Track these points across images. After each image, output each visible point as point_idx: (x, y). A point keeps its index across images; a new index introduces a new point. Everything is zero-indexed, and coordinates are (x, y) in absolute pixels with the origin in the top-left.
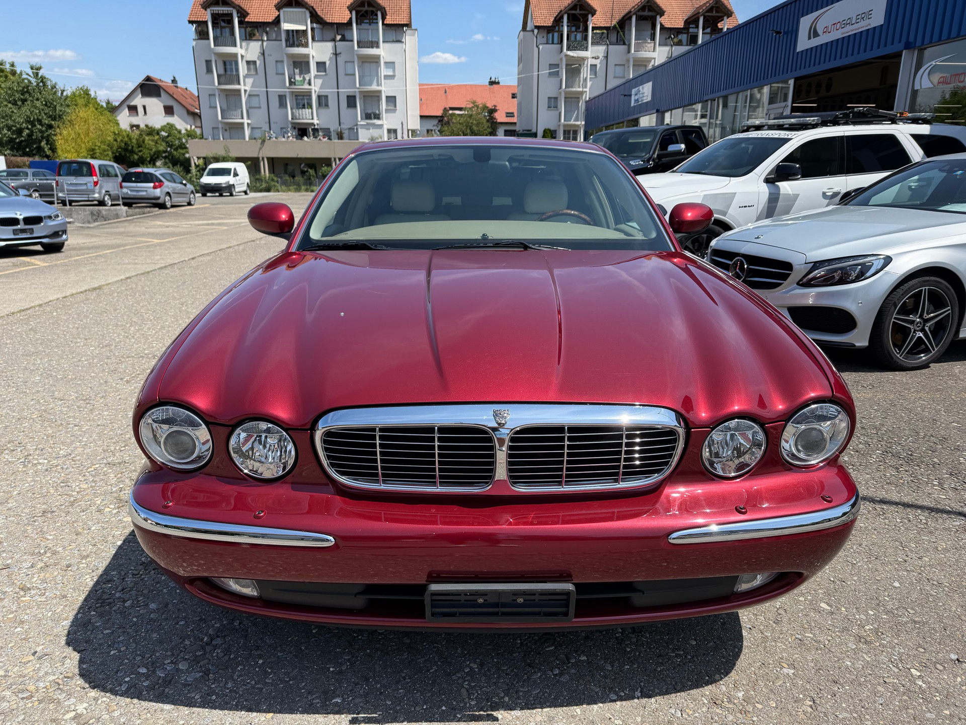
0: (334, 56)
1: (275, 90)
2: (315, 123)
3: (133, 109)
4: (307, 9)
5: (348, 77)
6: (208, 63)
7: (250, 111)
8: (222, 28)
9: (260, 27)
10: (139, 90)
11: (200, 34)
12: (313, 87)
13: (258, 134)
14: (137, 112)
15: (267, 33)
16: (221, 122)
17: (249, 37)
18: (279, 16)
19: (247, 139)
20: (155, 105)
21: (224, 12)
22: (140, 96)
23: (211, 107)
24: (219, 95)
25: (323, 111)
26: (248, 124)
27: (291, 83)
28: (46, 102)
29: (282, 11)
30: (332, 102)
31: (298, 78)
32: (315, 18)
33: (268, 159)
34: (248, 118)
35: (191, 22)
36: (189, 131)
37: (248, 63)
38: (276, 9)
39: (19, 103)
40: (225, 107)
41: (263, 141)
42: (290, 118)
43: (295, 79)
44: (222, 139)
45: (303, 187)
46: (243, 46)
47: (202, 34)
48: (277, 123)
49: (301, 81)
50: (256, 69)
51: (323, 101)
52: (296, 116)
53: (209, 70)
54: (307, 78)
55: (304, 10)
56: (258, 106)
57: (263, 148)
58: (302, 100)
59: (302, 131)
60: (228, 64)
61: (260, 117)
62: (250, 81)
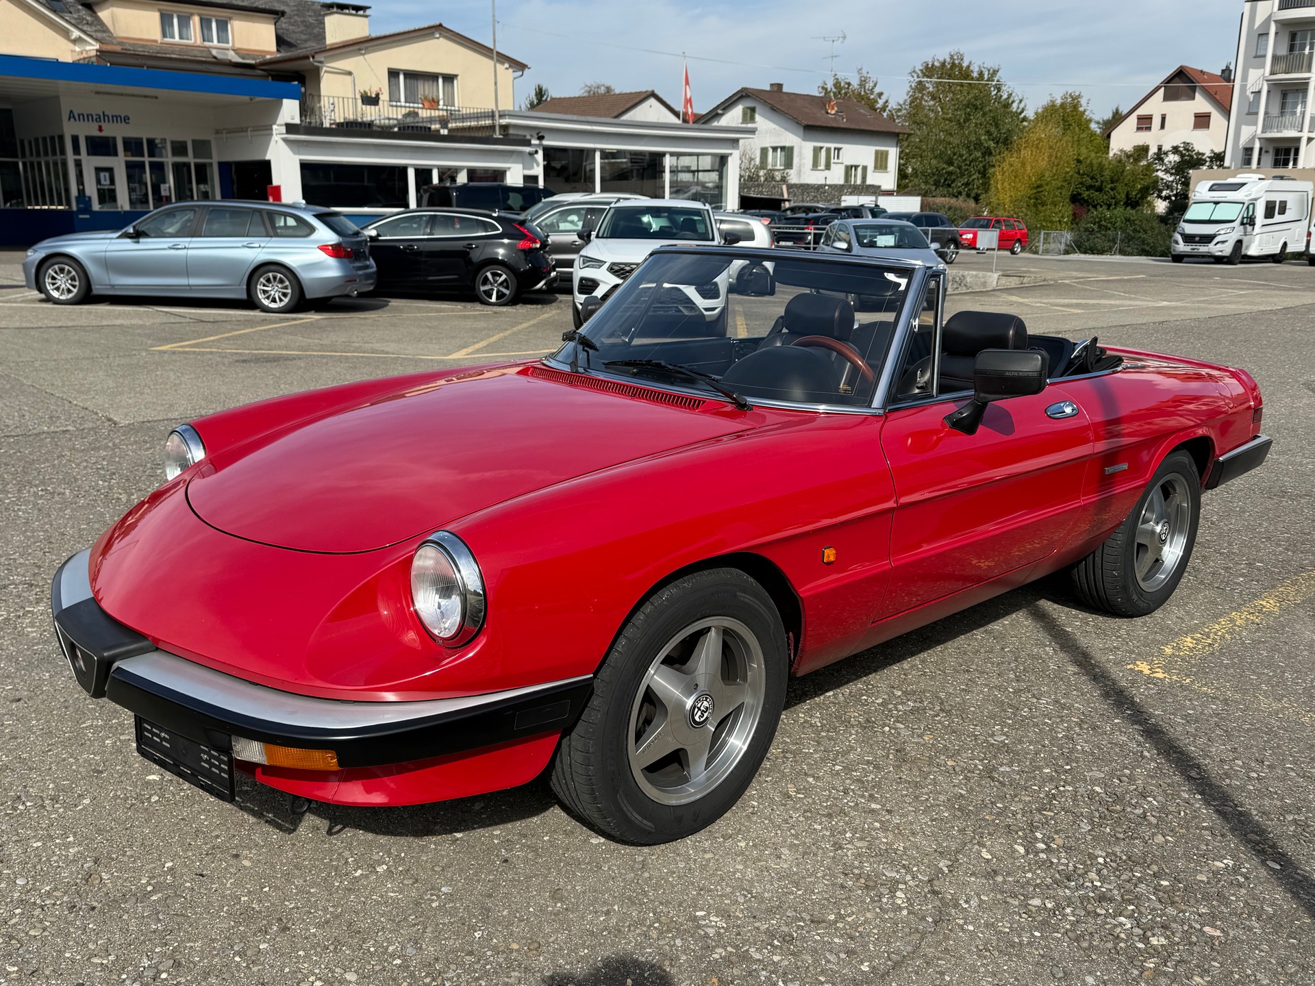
3: (1145, 121)
6: (1263, 38)
10: (1162, 89)
14: (1150, 126)
16: (1260, 139)
19: (1301, 165)
20: (1181, 113)
22: (1162, 98)
23: (1249, 113)
24: (1269, 91)
26: (1309, 140)
40: (1273, 112)
44: (1254, 166)
60: (1298, 38)
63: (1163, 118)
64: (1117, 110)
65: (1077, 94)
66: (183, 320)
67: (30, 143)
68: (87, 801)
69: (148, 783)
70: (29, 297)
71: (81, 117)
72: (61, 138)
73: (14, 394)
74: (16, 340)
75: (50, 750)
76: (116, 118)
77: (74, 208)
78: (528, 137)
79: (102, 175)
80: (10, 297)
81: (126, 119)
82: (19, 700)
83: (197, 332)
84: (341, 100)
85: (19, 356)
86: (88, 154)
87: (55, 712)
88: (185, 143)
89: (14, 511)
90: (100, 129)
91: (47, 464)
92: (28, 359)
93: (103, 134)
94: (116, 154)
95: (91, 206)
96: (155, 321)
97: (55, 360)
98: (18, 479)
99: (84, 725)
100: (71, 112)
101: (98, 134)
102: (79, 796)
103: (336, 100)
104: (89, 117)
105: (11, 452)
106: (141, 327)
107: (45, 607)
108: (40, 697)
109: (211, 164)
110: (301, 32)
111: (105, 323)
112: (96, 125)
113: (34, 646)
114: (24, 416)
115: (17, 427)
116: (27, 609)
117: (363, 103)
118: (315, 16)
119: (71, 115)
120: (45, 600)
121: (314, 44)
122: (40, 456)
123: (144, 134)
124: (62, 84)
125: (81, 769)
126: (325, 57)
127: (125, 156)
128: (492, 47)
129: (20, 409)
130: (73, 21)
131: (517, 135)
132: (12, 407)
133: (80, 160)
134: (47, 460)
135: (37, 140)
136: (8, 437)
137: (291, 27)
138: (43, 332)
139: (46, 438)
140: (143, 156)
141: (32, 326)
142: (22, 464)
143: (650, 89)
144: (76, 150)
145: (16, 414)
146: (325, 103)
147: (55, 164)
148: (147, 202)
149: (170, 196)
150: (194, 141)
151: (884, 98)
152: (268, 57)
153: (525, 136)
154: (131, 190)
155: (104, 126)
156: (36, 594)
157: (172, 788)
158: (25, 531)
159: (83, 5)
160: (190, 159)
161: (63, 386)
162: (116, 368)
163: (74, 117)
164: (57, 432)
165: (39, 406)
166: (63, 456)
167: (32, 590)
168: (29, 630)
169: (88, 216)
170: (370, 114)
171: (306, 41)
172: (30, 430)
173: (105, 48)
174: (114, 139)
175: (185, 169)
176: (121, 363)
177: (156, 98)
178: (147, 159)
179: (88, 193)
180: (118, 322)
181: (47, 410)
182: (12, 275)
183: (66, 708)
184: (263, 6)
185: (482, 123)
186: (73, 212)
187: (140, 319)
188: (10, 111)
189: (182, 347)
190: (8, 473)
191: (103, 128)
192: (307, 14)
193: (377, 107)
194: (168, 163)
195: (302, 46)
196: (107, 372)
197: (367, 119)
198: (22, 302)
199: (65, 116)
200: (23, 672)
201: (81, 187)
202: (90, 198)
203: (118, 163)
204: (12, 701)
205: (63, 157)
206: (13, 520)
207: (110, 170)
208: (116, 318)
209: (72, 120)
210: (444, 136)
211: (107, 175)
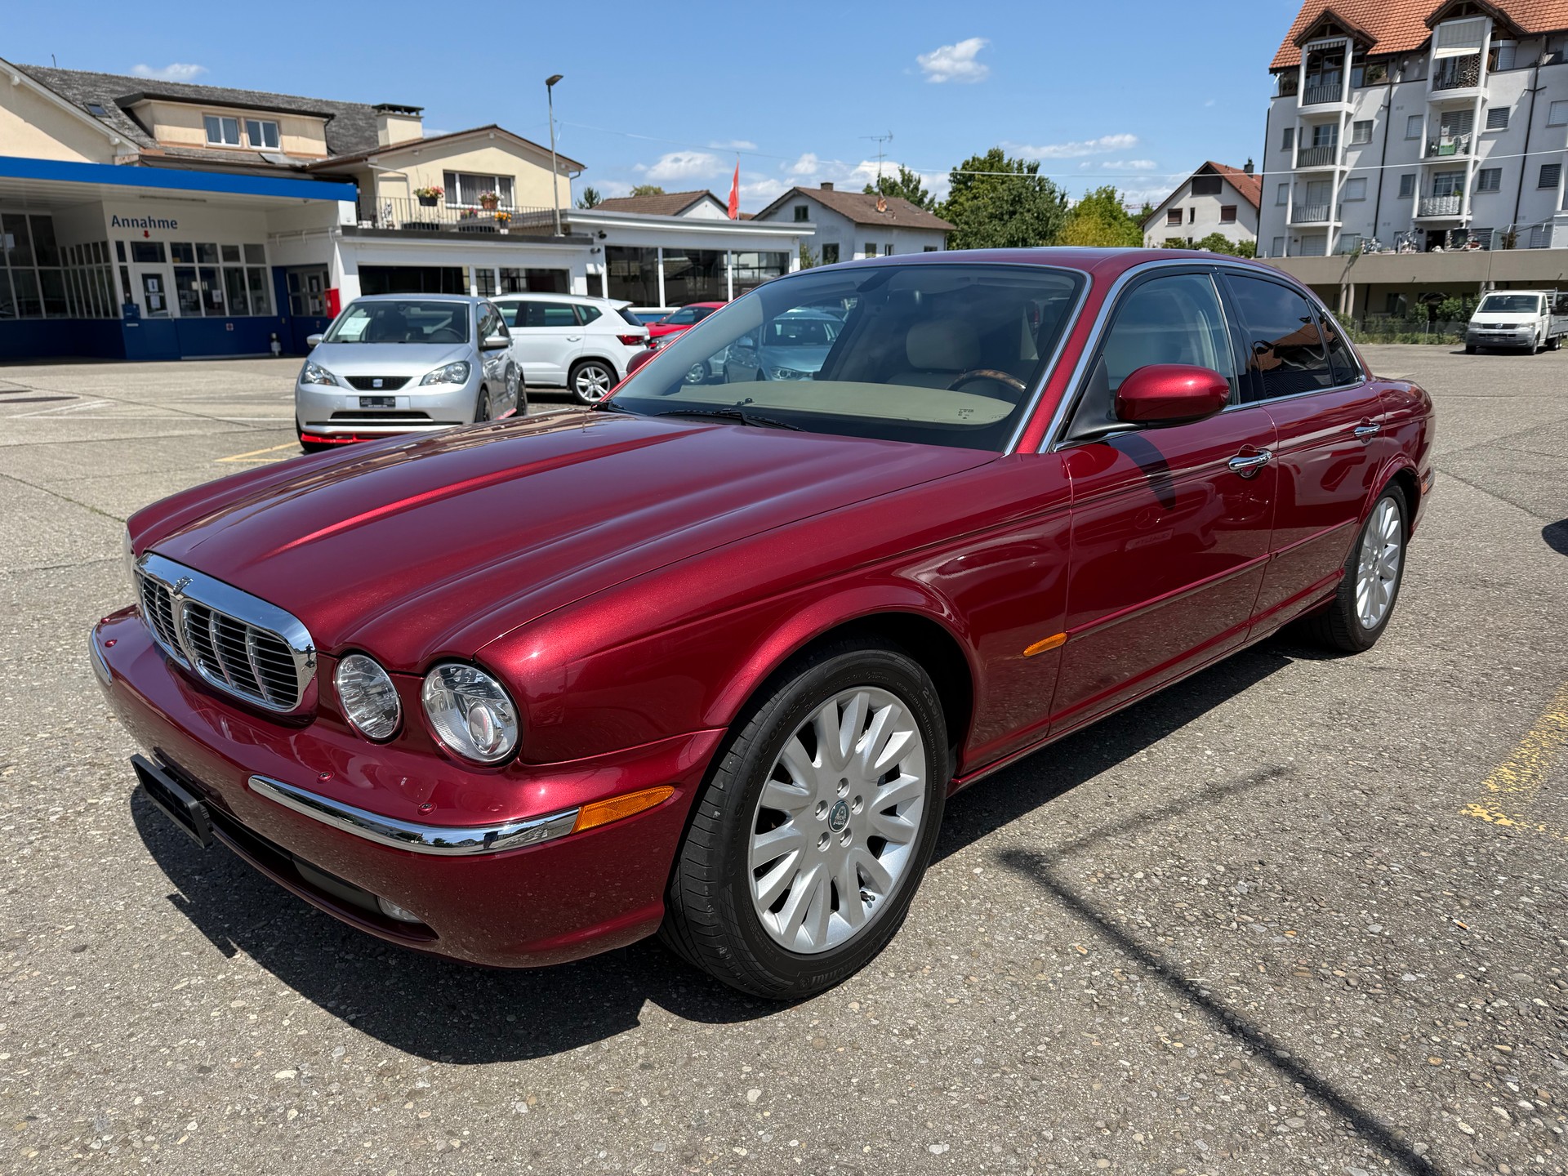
0: (1531, 94)
1: (1396, 167)
2: (1464, 221)
3: (1175, 215)
4: (1489, 15)
5: (1551, 130)
6: (1288, 133)
7: (1346, 206)
8: (1325, 72)
9: (1393, 61)
10: (1190, 185)
11: (1285, 89)
12: (1472, 157)
13: (1349, 245)
14: (1180, 220)
15: (1403, 70)
16: (1289, 228)
17: (1366, 81)
18: (1431, 36)
19: (1329, 253)
20: (1209, 207)
21: (1332, 46)
22: (1190, 194)
23: (1278, 205)
24: (1296, 184)
25: (1486, 198)
26: (1336, 229)
27: (1430, 152)
28: (1039, 214)
29: (1437, 28)
30: (1508, 182)
31: (1445, 142)
32: (1504, 28)
33: (1357, 286)
34: (1339, 217)
35: (1273, 71)
36: (1244, 245)
37: (1358, 125)
38: (1427, 26)
39: (1006, 217)
40: (1301, 202)
41: (1356, 256)
42: (1415, 215)
43: (1438, 145)
44: (1285, 255)
45: (1399, 335)
46: (1354, 99)
47: (1288, 88)
48: (1389, 224)
49: (1450, 146)
50: (1370, 135)
51: (1488, 179)
52: (1426, 211)
53: (1287, 145)
54: (1464, 142)
55: (1484, 18)
56: (1360, 197)
57: (1351, 269)
58: (1446, 180)
59: (1434, 236)
60: (1322, 131)
61: (1360, 217)
62: (1353, 156)
63: (1193, 211)
64: (1147, 204)
65: (1111, 188)
66: (246, 429)
67: (72, 250)
68: (192, 1126)
69: (278, 1086)
70: (77, 409)
71: (126, 222)
72: (105, 244)
73: (63, 516)
74: (63, 455)
75: (131, 1035)
76: (163, 223)
77: (122, 316)
78: (590, 236)
79: (150, 281)
80: (56, 409)
81: (173, 224)
82: (84, 948)
83: (263, 441)
84: (398, 201)
85: (68, 473)
86: (134, 261)
87: (136, 966)
88: (237, 247)
89: (67, 661)
90: (146, 234)
91: (107, 600)
92: (78, 476)
93: (149, 240)
94: (163, 260)
95: (139, 314)
96: (217, 431)
97: (109, 476)
98: (72, 620)
99: (178, 987)
100: (115, 217)
101: (144, 239)
102: (180, 1117)
103: (393, 201)
104: (134, 222)
105: (62, 586)
106: (204, 436)
107: (113, 796)
108: (114, 941)
109: (265, 269)
110: (352, 135)
111: (161, 434)
112: (141, 231)
113: (100, 858)
114: (75, 542)
115: (67, 556)
116: (90, 801)
117: (421, 204)
118: (366, 119)
119: (115, 220)
120: (112, 787)
121: (366, 147)
122: (97, 590)
123: (193, 239)
124: (104, 188)
125: (181, 1067)
126: (379, 160)
127: (174, 262)
128: (551, 149)
129: (71, 535)
130: (114, 126)
131: (579, 234)
132: (62, 531)
133: (126, 267)
134: (105, 595)
135: (79, 247)
136: (58, 567)
137: (341, 131)
138: (94, 446)
139: (103, 568)
140: (193, 261)
141: (81, 439)
142: (76, 600)
143: (705, 189)
144: (122, 256)
145: (66, 540)
146: (381, 204)
147: (100, 272)
148: (198, 308)
149: (223, 302)
150: (246, 246)
151: (929, 196)
152: (319, 160)
153: (587, 235)
154: (181, 297)
155: (150, 231)
156: (101, 779)
157: (315, 1093)
158: (83, 689)
159: (123, 109)
160: (242, 264)
161: (120, 505)
162: (178, 483)
163: (118, 222)
164: (116, 559)
165: (93, 530)
166: (125, 589)
167: (95, 773)
168: (94, 833)
169: (137, 325)
170: (428, 215)
171: (357, 144)
172: (84, 558)
173: (147, 153)
174: (161, 245)
175: (237, 275)
176: (183, 477)
177: (205, 201)
178: (196, 265)
179: (135, 300)
180: (177, 433)
181: (103, 533)
182: (57, 387)
183: (151, 957)
184: (312, 110)
185: (543, 222)
186: (120, 320)
187: (200, 428)
188: (49, 218)
189: (249, 457)
190: (59, 612)
191: (149, 233)
192: (358, 117)
193: (435, 208)
194: (219, 268)
195: (353, 149)
196: (169, 488)
197: (426, 220)
198: (69, 414)
199: (108, 221)
200: (88, 901)
201: (128, 295)
202: (137, 306)
203: (167, 269)
204: (75, 951)
205: (107, 264)
206: (66, 674)
207: (158, 277)
208: (174, 429)
209: (116, 225)
210: (504, 236)
211: (155, 281)
